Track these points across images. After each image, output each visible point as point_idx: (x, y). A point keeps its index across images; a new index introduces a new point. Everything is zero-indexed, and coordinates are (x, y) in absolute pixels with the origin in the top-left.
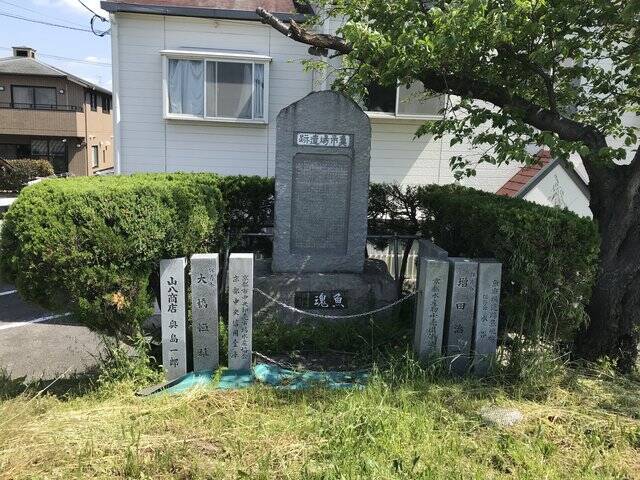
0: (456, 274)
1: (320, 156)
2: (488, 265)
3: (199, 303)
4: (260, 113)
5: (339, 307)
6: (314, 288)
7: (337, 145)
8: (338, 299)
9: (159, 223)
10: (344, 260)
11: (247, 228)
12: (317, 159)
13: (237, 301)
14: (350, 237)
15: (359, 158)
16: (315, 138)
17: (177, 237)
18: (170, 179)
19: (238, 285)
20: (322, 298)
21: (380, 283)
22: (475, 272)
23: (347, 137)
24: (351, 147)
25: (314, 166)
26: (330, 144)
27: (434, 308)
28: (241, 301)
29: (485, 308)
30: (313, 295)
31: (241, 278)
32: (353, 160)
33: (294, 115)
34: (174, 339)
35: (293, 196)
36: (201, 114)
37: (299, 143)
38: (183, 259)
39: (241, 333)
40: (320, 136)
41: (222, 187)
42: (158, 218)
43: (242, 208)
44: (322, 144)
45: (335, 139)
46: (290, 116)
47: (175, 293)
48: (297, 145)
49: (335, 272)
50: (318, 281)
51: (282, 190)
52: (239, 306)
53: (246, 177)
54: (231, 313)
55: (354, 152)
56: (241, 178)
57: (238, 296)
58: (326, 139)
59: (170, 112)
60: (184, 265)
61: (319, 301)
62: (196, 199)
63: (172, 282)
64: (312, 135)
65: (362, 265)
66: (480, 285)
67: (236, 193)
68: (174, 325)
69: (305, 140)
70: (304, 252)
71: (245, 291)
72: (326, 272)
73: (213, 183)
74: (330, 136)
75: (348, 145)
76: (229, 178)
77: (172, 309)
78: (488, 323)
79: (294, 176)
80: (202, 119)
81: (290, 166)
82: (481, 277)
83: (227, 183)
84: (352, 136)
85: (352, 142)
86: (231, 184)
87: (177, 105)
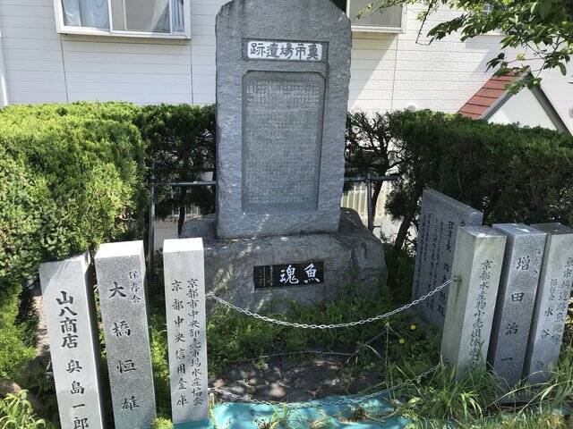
0: (514, 252)
1: (281, 75)
2: (562, 237)
3: (116, 329)
4: (180, 24)
5: (312, 282)
6: (278, 261)
7: (304, 57)
8: (311, 272)
9: (26, 205)
10: (314, 218)
11: (177, 176)
12: (277, 80)
13: (180, 321)
14: (323, 187)
15: (336, 76)
16: (274, 49)
17: (65, 224)
18: (63, 113)
19: (182, 295)
20: (290, 271)
21: (364, 246)
22: (541, 248)
23: (319, 47)
24: (325, 61)
25: (272, 89)
26: (294, 57)
27: (481, 303)
28: (188, 320)
29: (552, 298)
30: (279, 269)
31: (185, 285)
32: (326, 81)
33: (243, 13)
34: (78, 389)
35: (244, 133)
36: (107, 27)
37: (251, 56)
38: (81, 258)
39: (190, 369)
40: (280, 45)
41: (138, 122)
42: (22, 194)
43: (168, 149)
44: (283, 57)
45: (302, 49)
46: (235, 14)
47: (71, 317)
48: (246, 59)
49: (302, 233)
50: (283, 250)
51: (228, 126)
52: (184, 328)
53: (171, 107)
54: (171, 338)
55: (328, 67)
56: (165, 108)
57: (181, 313)
58: (289, 50)
59: (66, 23)
60: (85, 268)
61: (286, 277)
62: (97, 151)
63: (65, 298)
64: (269, 44)
65: (336, 222)
66: (549, 267)
67: (159, 129)
68: (74, 366)
69: (259, 51)
70: (260, 209)
71: (194, 304)
72: (290, 235)
73: (126, 118)
74: (294, 45)
75: (319, 58)
76: (149, 108)
77: (70, 342)
78: (553, 318)
79: (245, 104)
80: (107, 34)
81: (239, 89)
82: (551, 255)
83: (146, 115)
84: (325, 44)
85: (326, 52)
86: (151, 118)
87: (74, 14)
